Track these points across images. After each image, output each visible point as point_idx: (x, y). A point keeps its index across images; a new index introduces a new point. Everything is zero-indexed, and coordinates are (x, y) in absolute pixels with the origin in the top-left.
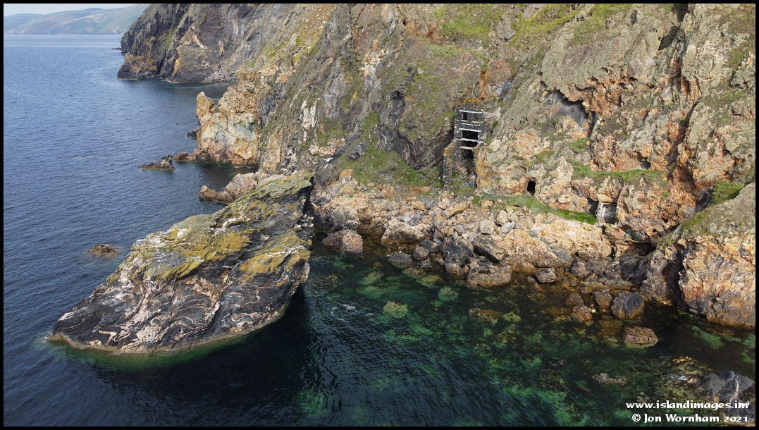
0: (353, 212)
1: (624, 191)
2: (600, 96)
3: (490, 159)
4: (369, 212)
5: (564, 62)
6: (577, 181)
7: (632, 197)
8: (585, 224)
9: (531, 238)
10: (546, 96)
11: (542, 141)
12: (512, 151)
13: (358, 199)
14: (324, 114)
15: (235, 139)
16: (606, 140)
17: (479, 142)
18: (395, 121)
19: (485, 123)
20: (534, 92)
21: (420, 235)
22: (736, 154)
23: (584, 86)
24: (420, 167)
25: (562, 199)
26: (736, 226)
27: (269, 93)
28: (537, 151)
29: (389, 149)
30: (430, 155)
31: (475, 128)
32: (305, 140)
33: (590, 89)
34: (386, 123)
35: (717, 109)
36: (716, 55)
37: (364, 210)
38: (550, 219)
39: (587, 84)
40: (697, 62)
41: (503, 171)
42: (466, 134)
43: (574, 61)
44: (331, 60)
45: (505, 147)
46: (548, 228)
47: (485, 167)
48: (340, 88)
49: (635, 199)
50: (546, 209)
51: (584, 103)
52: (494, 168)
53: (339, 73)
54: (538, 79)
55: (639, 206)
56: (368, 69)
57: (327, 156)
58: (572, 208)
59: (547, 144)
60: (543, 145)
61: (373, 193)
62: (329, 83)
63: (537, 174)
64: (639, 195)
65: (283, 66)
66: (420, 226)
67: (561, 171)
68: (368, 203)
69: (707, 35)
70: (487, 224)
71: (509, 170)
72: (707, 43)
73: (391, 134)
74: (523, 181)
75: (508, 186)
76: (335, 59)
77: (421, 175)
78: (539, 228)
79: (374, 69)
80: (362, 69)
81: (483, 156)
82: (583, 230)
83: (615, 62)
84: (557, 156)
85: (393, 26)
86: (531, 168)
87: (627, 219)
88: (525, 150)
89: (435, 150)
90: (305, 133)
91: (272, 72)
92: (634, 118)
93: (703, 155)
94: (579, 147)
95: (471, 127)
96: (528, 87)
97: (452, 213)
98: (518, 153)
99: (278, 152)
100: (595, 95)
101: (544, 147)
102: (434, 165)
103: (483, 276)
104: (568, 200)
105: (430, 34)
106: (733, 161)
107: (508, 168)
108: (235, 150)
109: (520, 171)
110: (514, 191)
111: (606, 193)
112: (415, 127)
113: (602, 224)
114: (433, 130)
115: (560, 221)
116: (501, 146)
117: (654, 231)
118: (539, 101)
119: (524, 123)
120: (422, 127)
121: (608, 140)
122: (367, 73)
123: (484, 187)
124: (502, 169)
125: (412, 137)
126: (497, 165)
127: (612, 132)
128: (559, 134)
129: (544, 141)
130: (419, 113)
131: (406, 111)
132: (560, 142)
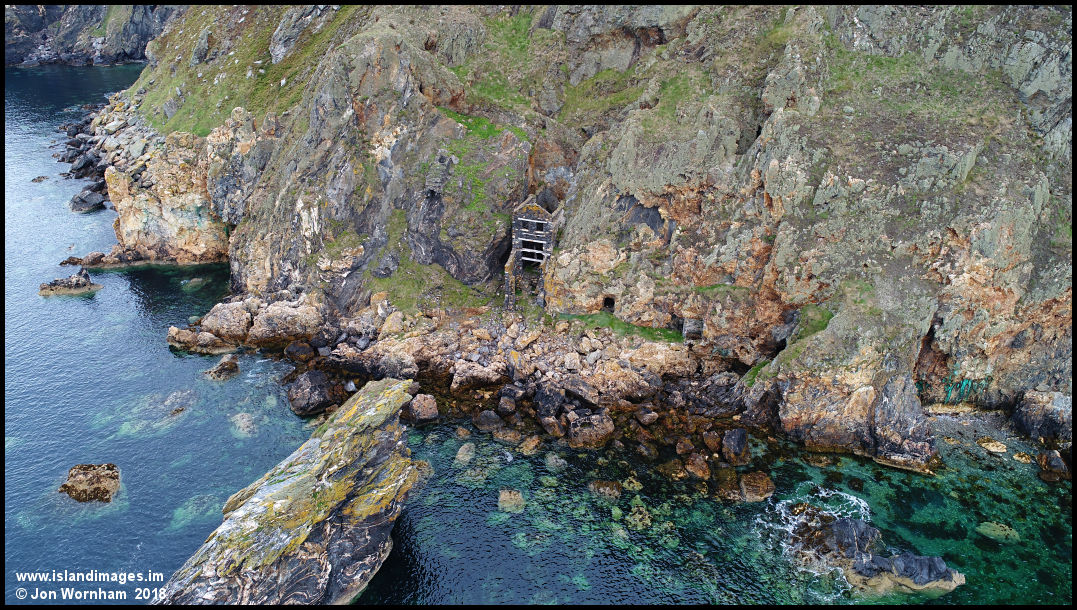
0: (409, 359)
1: (710, 310)
2: (678, 203)
3: (560, 276)
5: (636, 163)
6: (661, 298)
7: (720, 316)
8: (673, 344)
9: (622, 370)
10: (618, 201)
11: (618, 253)
12: (586, 265)
13: (411, 340)
14: (329, 215)
15: (176, 230)
16: (688, 253)
17: (545, 255)
18: (432, 226)
19: (551, 233)
20: (603, 195)
21: (495, 377)
22: (822, 279)
23: (660, 192)
24: (472, 281)
25: (645, 317)
26: (830, 360)
27: (224, 169)
28: (613, 264)
29: (429, 261)
30: (483, 268)
31: (539, 238)
32: (309, 252)
33: (667, 196)
34: (421, 229)
35: (801, 229)
36: (798, 172)
37: (420, 351)
38: (637, 341)
39: (664, 191)
40: (780, 178)
41: (577, 289)
42: (526, 244)
43: (647, 163)
44: (329, 144)
45: (577, 261)
46: (635, 354)
47: (555, 284)
48: (348, 180)
49: (723, 319)
50: (628, 329)
51: (660, 210)
52: (566, 286)
53: (345, 161)
54: (607, 181)
55: (727, 326)
56: (381, 152)
57: (342, 271)
58: (655, 324)
59: (623, 256)
60: (620, 257)
61: (425, 325)
62: (330, 175)
63: (615, 291)
65: (241, 134)
66: (493, 366)
67: (641, 287)
68: (422, 341)
69: (788, 149)
70: (571, 359)
71: (584, 287)
72: (789, 158)
73: (428, 242)
74: (600, 298)
75: (584, 304)
76: (335, 143)
77: (475, 292)
78: (627, 355)
79: (389, 152)
80: (373, 152)
81: (552, 272)
82: (671, 352)
83: (693, 168)
84: (636, 270)
85: (408, 95)
86: (608, 285)
87: (716, 338)
88: (599, 263)
89: (488, 261)
90: (308, 242)
91: (224, 140)
92: (717, 231)
93: (791, 279)
94: (659, 259)
95: (533, 238)
96: (595, 189)
97: (527, 344)
98: (593, 267)
99: (267, 265)
100: (673, 202)
101: (621, 260)
103: (586, 430)
104: (652, 318)
105: (454, 101)
106: (818, 285)
107: (582, 285)
108: (180, 243)
109: (596, 289)
110: (591, 309)
111: (692, 309)
112: (460, 235)
113: (688, 342)
114: (484, 239)
115: (647, 344)
116: (572, 259)
117: (742, 348)
118: (610, 206)
119: (596, 233)
120: (470, 235)
121: (689, 252)
122: (379, 157)
123: (556, 306)
124: (576, 286)
125: (459, 248)
126: (570, 283)
127: (693, 244)
128: (635, 244)
129: (620, 252)
130: (465, 218)
131: (446, 214)
132: (637, 253)
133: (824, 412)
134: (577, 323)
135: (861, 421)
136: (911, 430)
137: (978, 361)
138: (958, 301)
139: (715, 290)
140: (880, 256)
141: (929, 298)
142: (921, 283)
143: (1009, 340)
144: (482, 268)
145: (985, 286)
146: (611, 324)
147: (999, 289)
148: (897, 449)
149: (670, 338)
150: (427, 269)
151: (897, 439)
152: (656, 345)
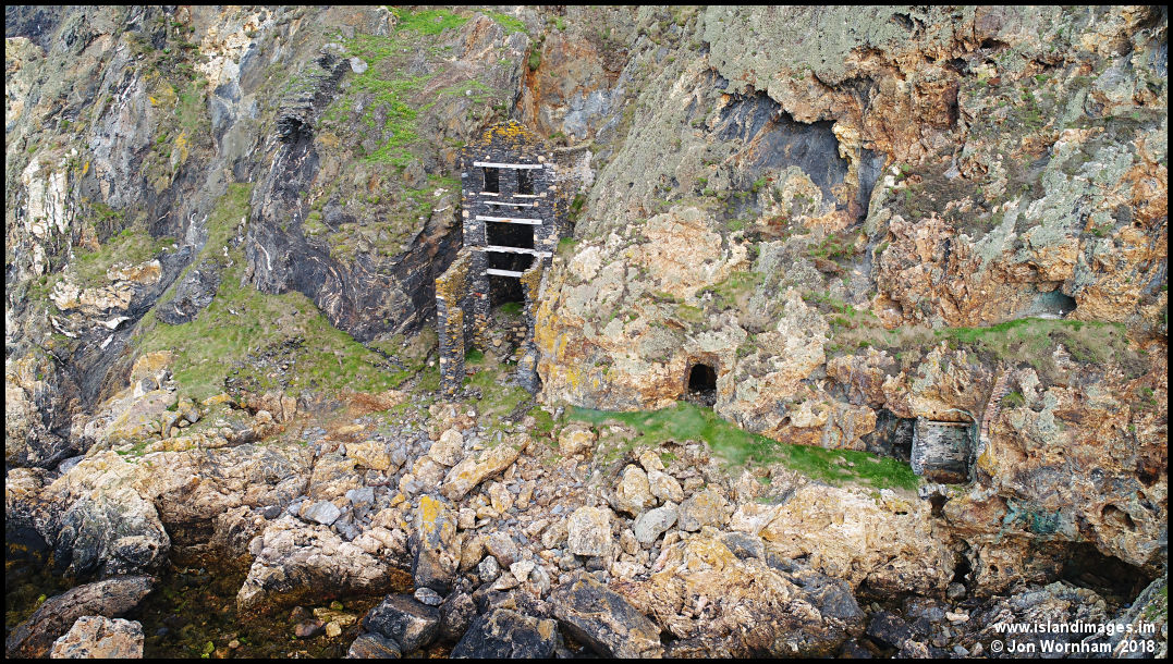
1: (1000, 390)
2: (888, 104)
3: (575, 305)
4: (206, 497)
6: (847, 360)
7: (1037, 408)
8: (887, 494)
9: (739, 565)
10: (726, 112)
11: (724, 245)
12: (642, 276)
14: (96, 196)
16: (923, 233)
17: (539, 255)
18: (292, 204)
19: (551, 196)
20: (687, 100)
21: (369, 572)
23: (839, 73)
24: (372, 331)
25: (803, 417)
28: (711, 274)
29: (281, 285)
30: (398, 297)
31: (523, 212)
32: (39, 269)
33: (857, 84)
37: (187, 491)
38: (781, 483)
39: (850, 68)
41: (618, 338)
42: (497, 233)
45: (618, 266)
46: (778, 517)
47: (562, 328)
48: (135, 120)
49: (1047, 415)
50: (755, 448)
51: (837, 129)
52: (589, 332)
54: (699, 63)
55: (1063, 438)
56: (218, 69)
57: (107, 313)
58: (831, 439)
59: (739, 252)
60: (730, 255)
63: (718, 343)
64: (1056, 400)
66: (369, 540)
67: (790, 332)
68: (201, 463)
70: (587, 525)
71: (635, 333)
73: (280, 242)
74: (678, 365)
75: (635, 382)
77: (377, 358)
78: (753, 521)
79: (237, 68)
80: (203, 67)
81: (554, 297)
82: (882, 515)
84: (774, 288)
86: (699, 328)
87: (1021, 476)
88: (674, 270)
89: (413, 282)
92: (1009, 164)
94: (834, 260)
95: (509, 212)
96: (666, 89)
97: (473, 482)
98: (657, 283)
100: (875, 101)
101: (732, 261)
102: (412, 327)
104: (822, 418)
107: (631, 327)
109: (665, 339)
110: (653, 394)
111: (939, 394)
112: (350, 219)
113: (932, 488)
114: (401, 226)
115: (811, 491)
116: (604, 264)
117: (1109, 508)
118: (704, 127)
120: (370, 217)
121: (926, 232)
122: (215, 79)
123: (564, 387)
124: (614, 332)
125: (343, 246)
126: (597, 322)
127: (937, 208)
128: (771, 223)
129: (731, 243)
130: (360, 177)
131: (322, 175)
132: (776, 245)
134: (614, 430)
139: (1012, 333)
144: (395, 297)
146: (708, 433)
149: (878, 478)
150: (273, 303)
152: (840, 492)
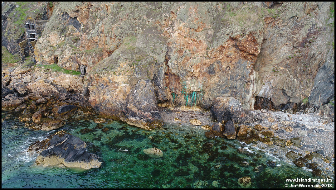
1: (88, 59)
2: (82, 15)
3: (39, 47)
6: (73, 55)
8: (74, 76)
9: (44, 83)
11: (60, 37)
12: (48, 43)
17: (35, 39)
18: (4, 31)
19: (36, 29)
24: (14, 53)
28: (58, 42)
31: (33, 32)
33: (78, 11)
35: (115, 17)
46: (57, 79)
47: (37, 51)
49: (91, 62)
51: (77, 19)
52: (40, 52)
55: (92, 66)
58: (73, 69)
59: (63, 39)
60: (61, 39)
63: (58, 53)
67: (67, 51)
71: (47, 52)
74: (53, 57)
75: (47, 60)
77: (14, 57)
81: (37, 46)
82: (72, 79)
84: (66, 44)
86: (56, 51)
88: (53, 42)
92: (92, 24)
94: (75, 40)
96: (55, 11)
98: (50, 44)
101: (62, 40)
104: (70, 65)
106: (118, 40)
109: (51, 53)
110: (50, 62)
111: (84, 60)
112: (11, 33)
114: (18, 34)
115: (63, 75)
116: (44, 40)
118: (59, 18)
119: (53, 28)
120: (14, 33)
121: (84, 35)
123: (38, 61)
124: (44, 52)
125: (9, 38)
126: (41, 50)
127: (85, 31)
128: (68, 34)
129: (62, 37)
130: (13, 26)
131: (8, 26)
132: (68, 37)
133: (105, 96)
134: (43, 68)
135: (123, 102)
136: (143, 106)
137: (194, 81)
138: (175, 46)
140: (143, 26)
141: (162, 44)
142: (158, 38)
143: (205, 69)
145: (185, 37)
147: (194, 40)
148: (133, 114)
151: (134, 109)
152: (66, 75)
